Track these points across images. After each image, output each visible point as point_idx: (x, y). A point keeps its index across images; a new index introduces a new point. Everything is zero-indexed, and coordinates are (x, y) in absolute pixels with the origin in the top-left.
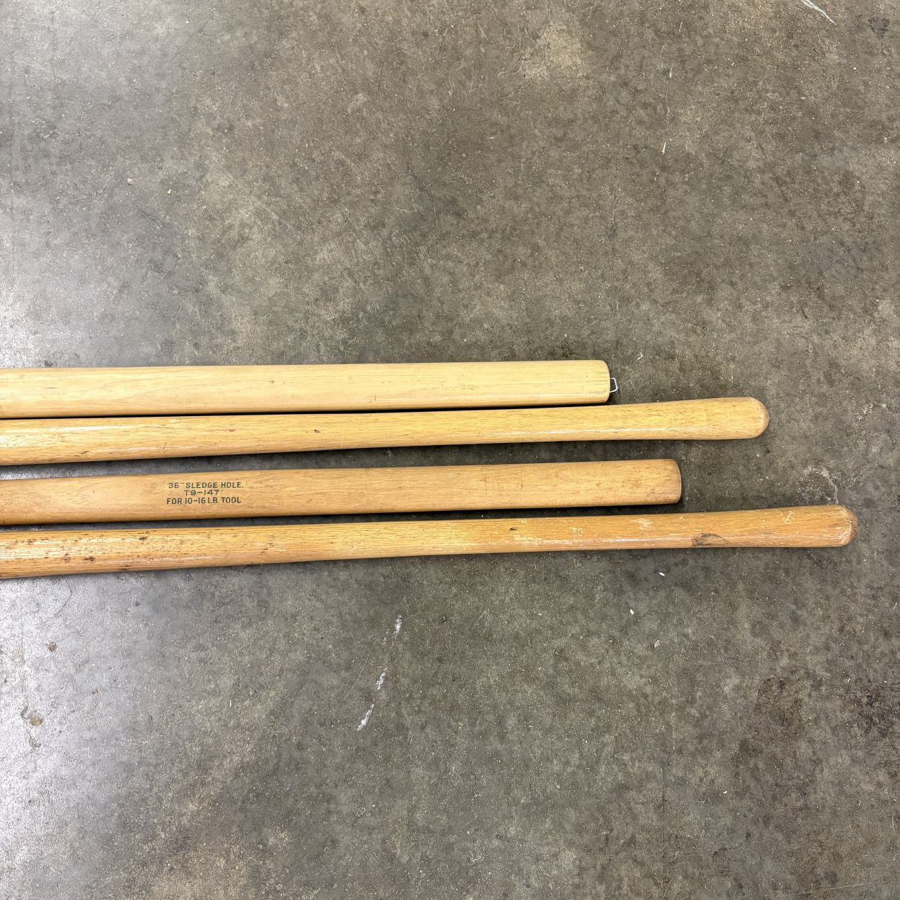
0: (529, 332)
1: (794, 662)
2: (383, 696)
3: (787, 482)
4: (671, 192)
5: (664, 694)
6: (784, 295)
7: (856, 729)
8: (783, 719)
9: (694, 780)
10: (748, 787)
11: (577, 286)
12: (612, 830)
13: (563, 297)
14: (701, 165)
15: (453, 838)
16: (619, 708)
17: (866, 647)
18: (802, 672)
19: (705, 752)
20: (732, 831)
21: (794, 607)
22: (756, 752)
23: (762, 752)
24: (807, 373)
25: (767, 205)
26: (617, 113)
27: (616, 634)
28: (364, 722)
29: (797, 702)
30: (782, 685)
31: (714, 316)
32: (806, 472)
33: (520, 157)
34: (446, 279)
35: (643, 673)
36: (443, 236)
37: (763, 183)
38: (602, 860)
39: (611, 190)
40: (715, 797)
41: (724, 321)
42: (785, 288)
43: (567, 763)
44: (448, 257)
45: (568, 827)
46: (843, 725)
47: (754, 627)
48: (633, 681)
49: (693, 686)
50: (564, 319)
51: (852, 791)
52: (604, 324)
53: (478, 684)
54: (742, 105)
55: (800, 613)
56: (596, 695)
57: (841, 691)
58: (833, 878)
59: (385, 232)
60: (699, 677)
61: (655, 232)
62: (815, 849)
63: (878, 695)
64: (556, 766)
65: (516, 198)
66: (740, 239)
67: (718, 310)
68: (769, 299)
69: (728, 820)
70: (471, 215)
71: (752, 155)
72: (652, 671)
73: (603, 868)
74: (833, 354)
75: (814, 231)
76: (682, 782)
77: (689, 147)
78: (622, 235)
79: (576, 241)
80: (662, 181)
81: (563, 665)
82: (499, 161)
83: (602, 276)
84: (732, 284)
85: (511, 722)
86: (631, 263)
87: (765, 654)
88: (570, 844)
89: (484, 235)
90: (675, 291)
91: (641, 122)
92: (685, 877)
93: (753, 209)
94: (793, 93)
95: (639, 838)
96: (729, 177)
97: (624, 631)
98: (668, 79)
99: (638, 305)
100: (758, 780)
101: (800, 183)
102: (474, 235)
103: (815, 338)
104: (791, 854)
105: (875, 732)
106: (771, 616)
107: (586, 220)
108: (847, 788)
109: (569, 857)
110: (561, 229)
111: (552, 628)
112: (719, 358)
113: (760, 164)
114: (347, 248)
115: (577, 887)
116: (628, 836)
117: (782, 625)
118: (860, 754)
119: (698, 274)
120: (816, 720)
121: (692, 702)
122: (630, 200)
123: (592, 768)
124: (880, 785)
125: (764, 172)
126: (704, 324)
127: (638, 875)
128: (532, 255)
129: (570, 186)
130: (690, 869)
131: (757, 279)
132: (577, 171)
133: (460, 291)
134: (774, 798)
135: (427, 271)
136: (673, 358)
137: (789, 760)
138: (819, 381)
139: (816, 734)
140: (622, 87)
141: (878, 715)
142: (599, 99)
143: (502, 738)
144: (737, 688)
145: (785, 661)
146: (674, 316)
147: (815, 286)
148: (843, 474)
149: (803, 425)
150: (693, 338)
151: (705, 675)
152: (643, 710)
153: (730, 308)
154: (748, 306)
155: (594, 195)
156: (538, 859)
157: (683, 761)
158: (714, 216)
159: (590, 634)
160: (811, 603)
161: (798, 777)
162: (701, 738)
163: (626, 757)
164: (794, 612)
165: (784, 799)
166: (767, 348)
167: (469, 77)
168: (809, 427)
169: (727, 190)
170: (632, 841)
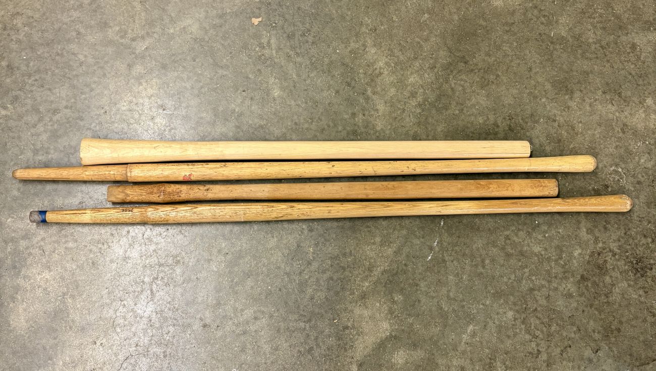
0: (495, 110)
1: (604, 245)
2: (437, 249)
3: (603, 173)
4: (555, 52)
5: (550, 254)
6: (604, 96)
7: (630, 273)
8: (599, 267)
9: (561, 289)
10: (584, 293)
11: (515, 91)
12: (528, 305)
13: (509, 96)
14: (568, 41)
15: (465, 303)
16: (531, 259)
17: (636, 241)
18: (608, 249)
19: (566, 278)
20: (577, 309)
21: (605, 223)
22: (587, 279)
23: (590, 280)
24: (613, 128)
25: (597, 58)
26: (532, 19)
27: (530, 230)
28: (430, 258)
29: (605, 261)
30: (599, 254)
31: (572, 104)
32: (612, 169)
33: (491, 39)
34: (461, 88)
35: (541, 246)
36: (460, 71)
37: (596, 48)
38: (523, 316)
39: (530, 52)
40: (570, 296)
41: (577, 106)
42: (604, 93)
43: (510, 278)
44: (462, 80)
45: (510, 303)
46: (625, 271)
47: (588, 230)
48: (537, 249)
49: (561, 252)
50: (510, 105)
51: (628, 297)
52: (526, 107)
53: (474, 247)
54: (587, 15)
55: (608, 226)
56: (522, 254)
57: (625, 258)
58: (619, 330)
59: (436, 70)
60: (564, 249)
61: (548, 69)
62: (611, 318)
63: (640, 260)
64: (505, 279)
65: (490, 56)
66: (585, 72)
67: (575, 102)
68: (597, 97)
69: (575, 305)
70: (471, 63)
71: (591, 37)
72: (545, 245)
73: (524, 319)
74: (625, 120)
75: (618, 69)
76: (556, 289)
77: (564, 34)
78: (534, 71)
79: (515, 73)
80: (551, 48)
81: (508, 241)
82: (483, 41)
83: (526, 87)
84: (581, 91)
85: (487, 262)
86: (538, 82)
87: (592, 242)
88: (511, 309)
89: (477, 71)
90: (556, 94)
91: (542, 23)
92: (557, 325)
93: (591, 60)
94: (610, 9)
95: (539, 309)
96: (581, 46)
97: (533, 229)
98: (555, 5)
99: (540, 99)
100: (588, 290)
101: (612, 48)
102: (472, 70)
103: (617, 114)
104: (601, 319)
105: (639, 275)
106: (595, 227)
107: (519, 64)
108: (625, 296)
109: (510, 314)
110: (508, 68)
111: (504, 227)
112: (575, 122)
113: (595, 40)
114: (421, 77)
115: (513, 325)
116: (534, 308)
117: (600, 231)
118: (632, 283)
119: (566, 87)
120: (613, 269)
121: (561, 258)
122: (538, 56)
123: (520, 281)
124: (640, 296)
125: (596, 44)
126: (568, 108)
127: (538, 322)
128: (496, 79)
129: (512, 50)
130: (559, 322)
131: (592, 89)
132: (515, 44)
133: (466, 93)
134: (595, 298)
135: (453, 85)
136: (555, 121)
137: (601, 284)
138: (618, 132)
139: (613, 274)
140: (534, 8)
141: (640, 268)
142: (524, 14)
143: (484, 267)
144: (580, 254)
145: (600, 245)
146: (556, 104)
147: (618, 92)
148: (628, 170)
149: (611, 150)
150: (564, 113)
151: (567, 248)
152: (541, 260)
153: (580, 101)
154: (587, 100)
155: (522, 54)
156: (498, 314)
157: (557, 281)
158: (573, 62)
159: (519, 230)
160: (612, 222)
161: (605, 290)
162: (564, 273)
163: (534, 278)
164: (605, 226)
165: (599, 298)
166: (596, 118)
167: (470, 6)
168: (613, 151)
169: (580, 51)
170: (536, 310)
